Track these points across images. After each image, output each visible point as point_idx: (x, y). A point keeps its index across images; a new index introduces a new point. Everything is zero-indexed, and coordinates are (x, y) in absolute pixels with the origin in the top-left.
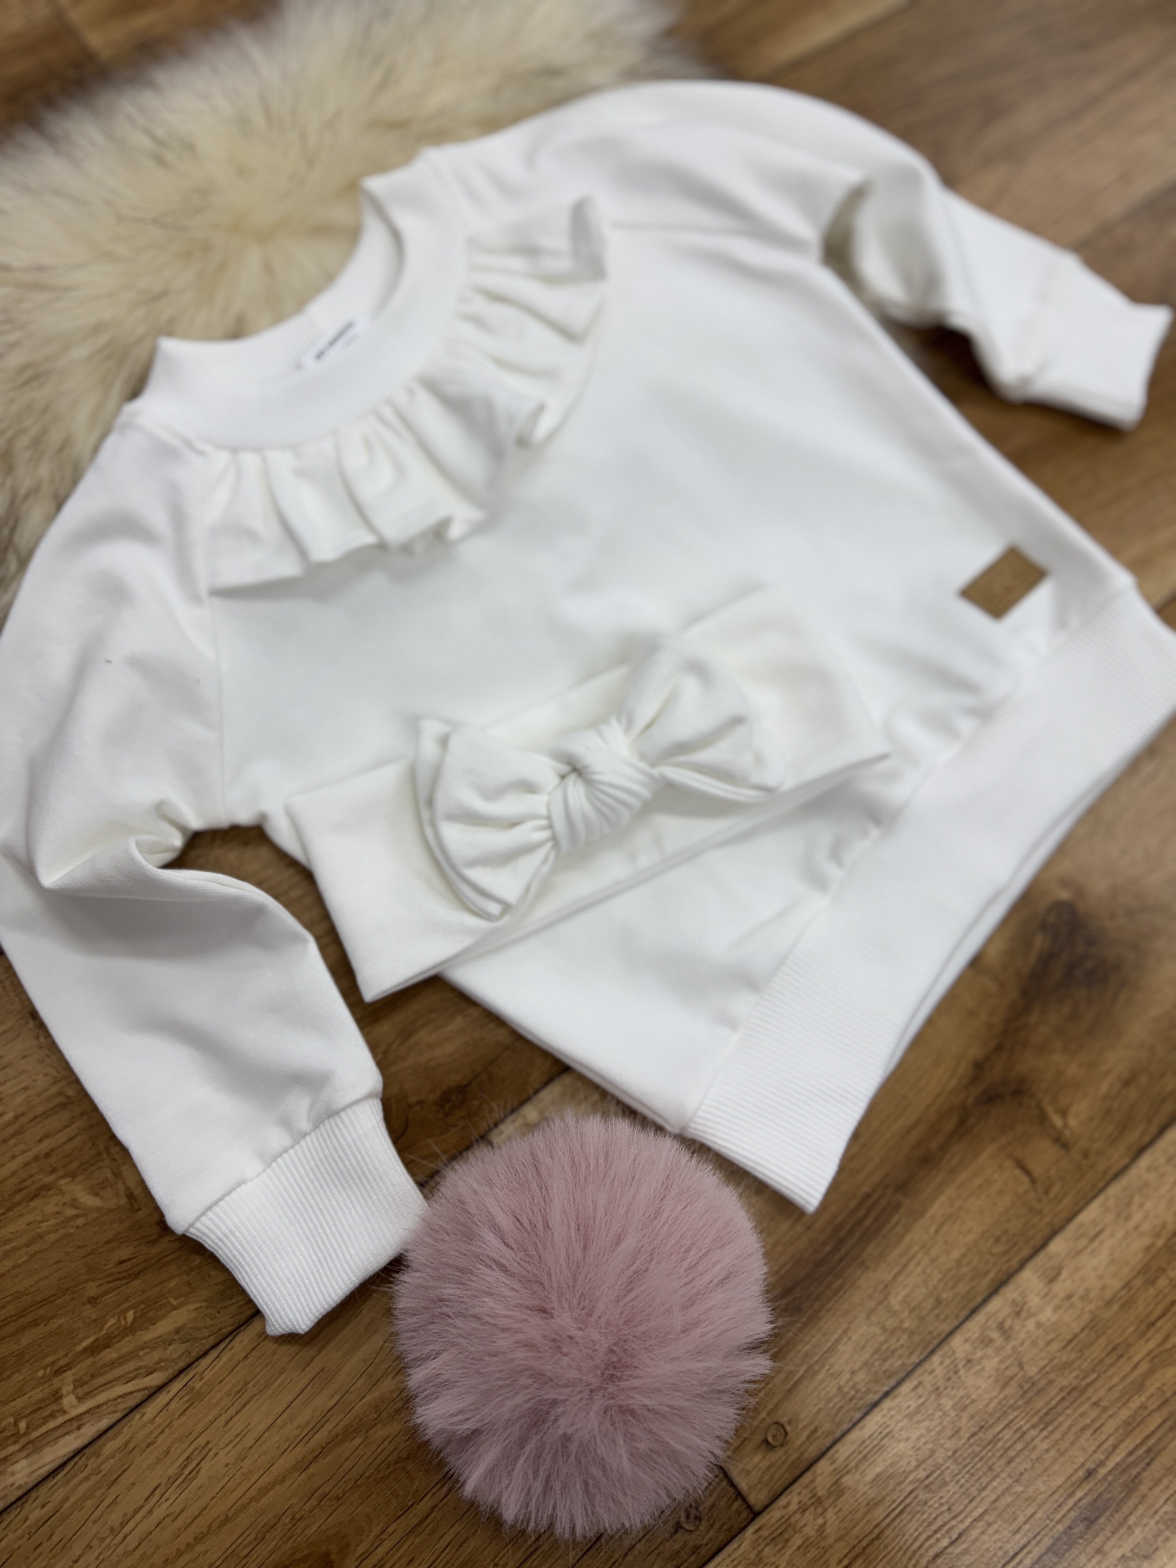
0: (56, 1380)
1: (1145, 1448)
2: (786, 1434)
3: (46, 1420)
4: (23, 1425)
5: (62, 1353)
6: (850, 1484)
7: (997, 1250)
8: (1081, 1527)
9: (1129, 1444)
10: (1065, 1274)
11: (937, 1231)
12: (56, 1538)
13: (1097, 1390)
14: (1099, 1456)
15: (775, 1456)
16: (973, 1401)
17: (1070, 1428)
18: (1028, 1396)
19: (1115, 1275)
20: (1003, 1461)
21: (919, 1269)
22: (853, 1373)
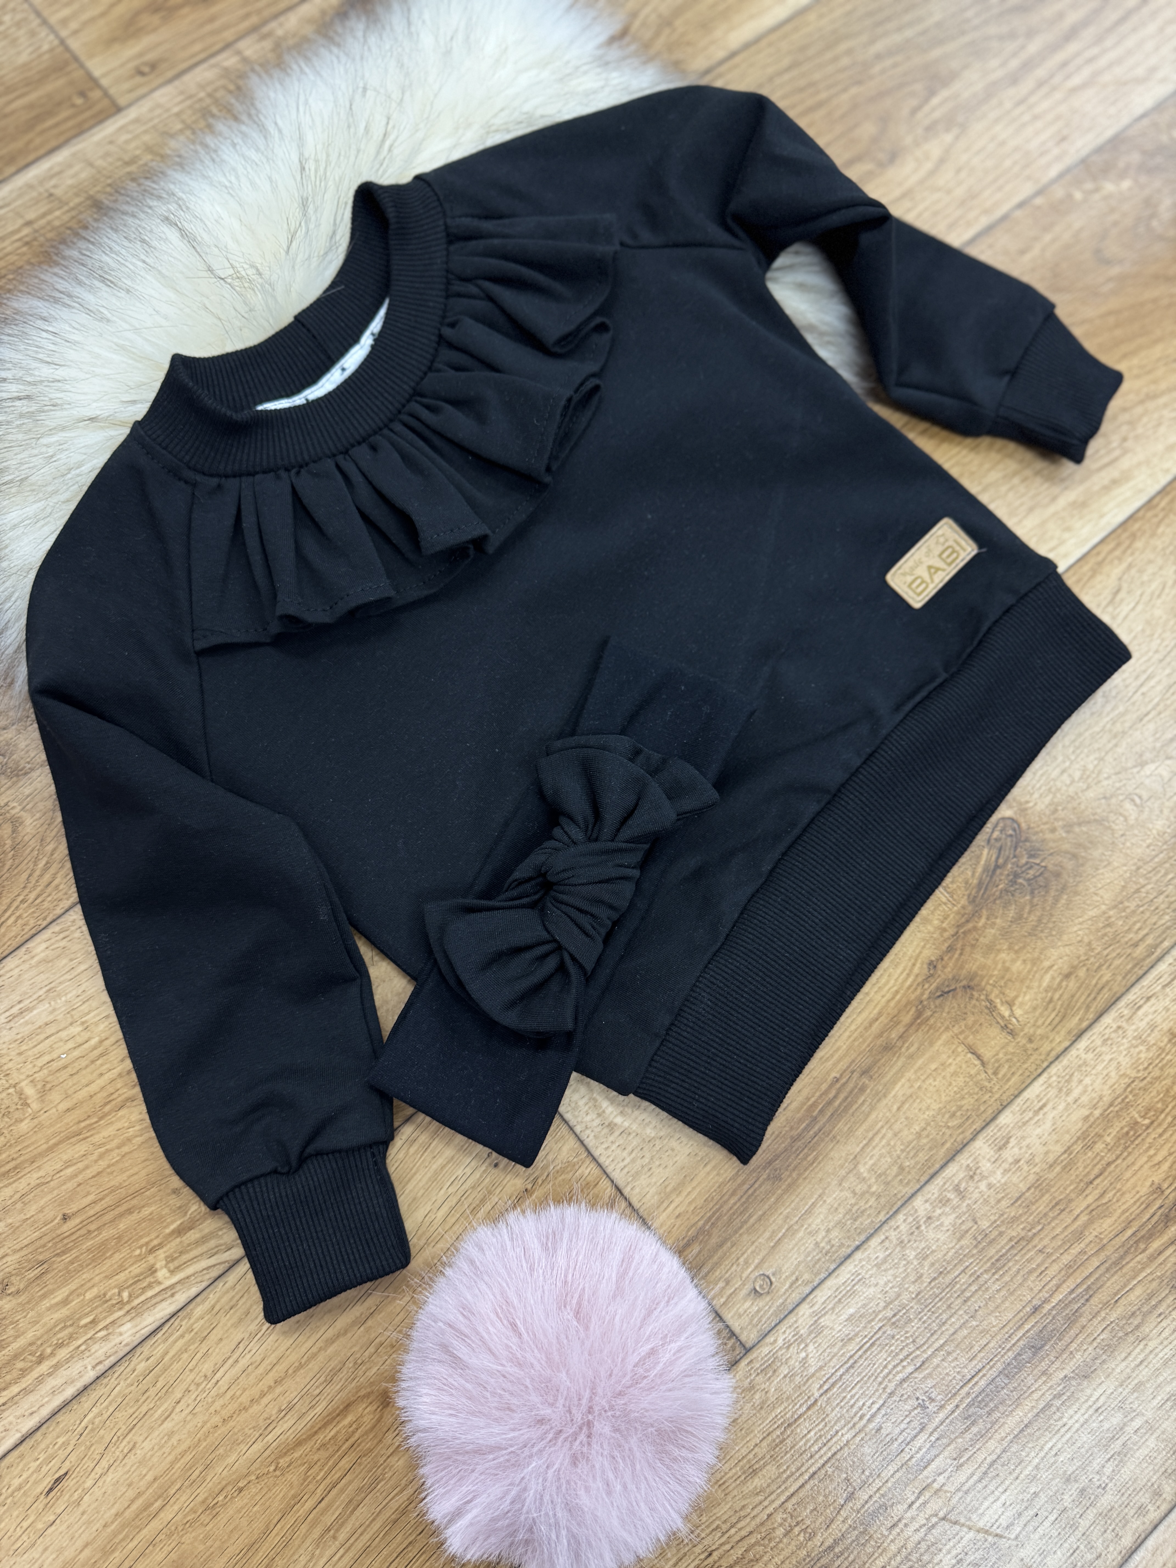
0: (151, 1259)
1: (1085, 1287)
2: (771, 1283)
3: (144, 1289)
4: (125, 1295)
5: (153, 1236)
6: (828, 1323)
7: (952, 1123)
8: (1029, 1353)
9: (1070, 1284)
10: (1013, 1141)
11: (899, 1109)
12: (159, 1385)
13: (1041, 1239)
14: (1045, 1294)
15: (761, 1303)
16: (933, 1252)
17: (1019, 1271)
18: (981, 1246)
19: (1057, 1142)
20: (959, 1301)
21: (884, 1142)
22: (828, 1231)
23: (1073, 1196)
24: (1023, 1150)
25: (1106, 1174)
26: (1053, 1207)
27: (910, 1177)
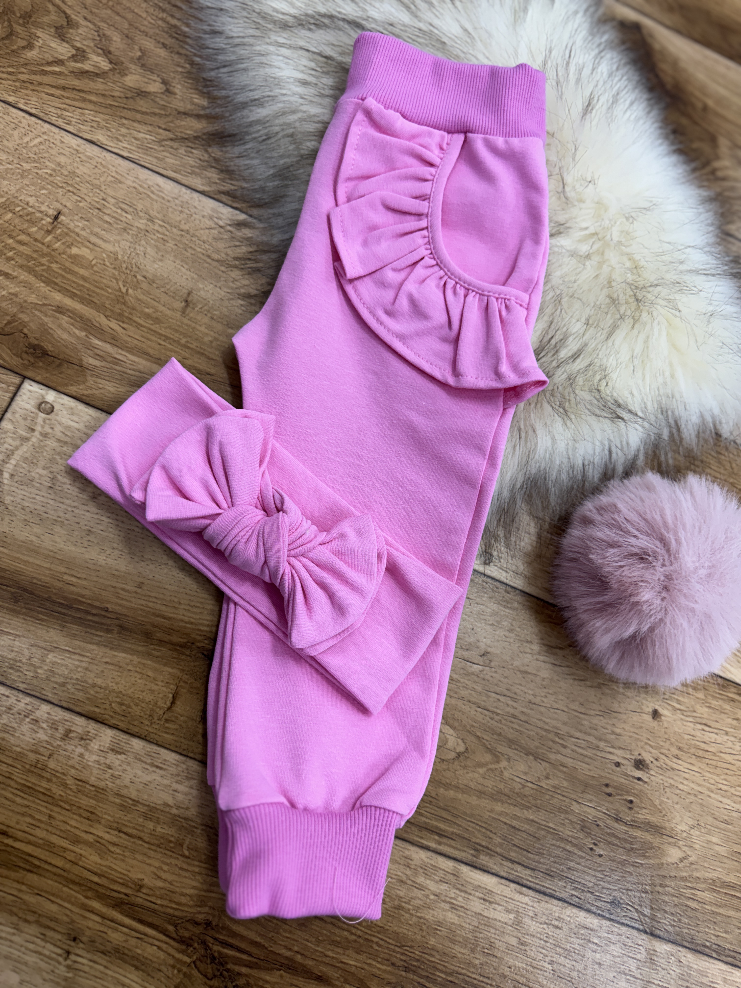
23: (103, 821)
24: (120, 768)
25: (132, 840)
26: (88, 811)
27: (60, 693)
